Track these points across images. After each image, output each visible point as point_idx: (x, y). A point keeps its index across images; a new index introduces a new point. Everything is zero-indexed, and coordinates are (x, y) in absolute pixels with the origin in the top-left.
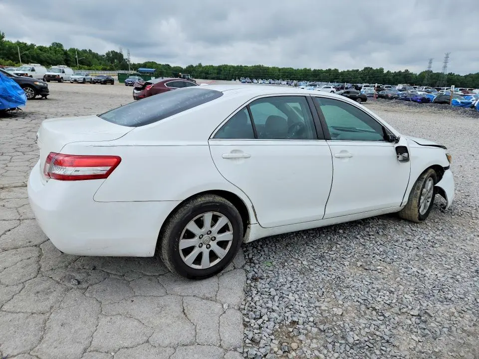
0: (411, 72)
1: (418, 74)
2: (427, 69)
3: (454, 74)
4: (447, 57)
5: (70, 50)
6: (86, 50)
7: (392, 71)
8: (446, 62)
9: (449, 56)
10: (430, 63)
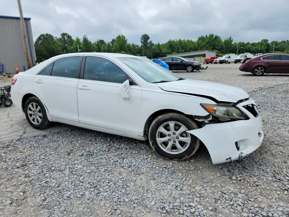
5: (273, 43)
6: (284, 41)
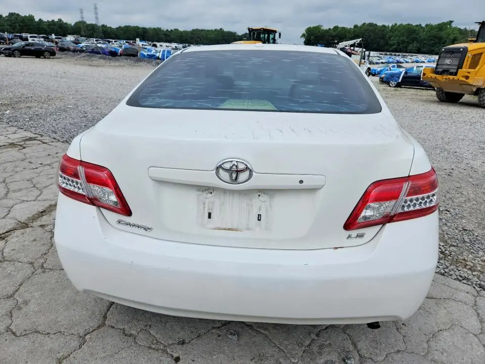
0: (65, 21)
1: (73, 24)
2: (81, 20)
3: (106, 26)
4: (96, 8)
7: (45, 20)
8: (96, 14)
9: (97, 6)
10: (82, 13)
